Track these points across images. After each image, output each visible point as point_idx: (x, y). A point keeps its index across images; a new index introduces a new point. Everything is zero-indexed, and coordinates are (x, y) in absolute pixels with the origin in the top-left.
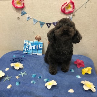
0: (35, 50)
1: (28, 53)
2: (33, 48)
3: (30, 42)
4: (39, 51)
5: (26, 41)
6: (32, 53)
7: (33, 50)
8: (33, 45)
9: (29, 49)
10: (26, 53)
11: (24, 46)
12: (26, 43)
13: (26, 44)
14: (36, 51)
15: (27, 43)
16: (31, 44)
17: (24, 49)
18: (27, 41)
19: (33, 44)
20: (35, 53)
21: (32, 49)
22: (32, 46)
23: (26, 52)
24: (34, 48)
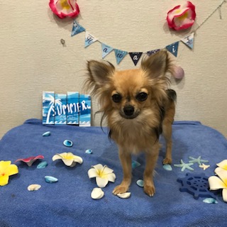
0: (73, 114)
1: (56, 123)
2: (66, 110)
3: (59, 95)
4: (82, 117)
5: (47, 95)
6: (65, 123)
7: (67, 114)
8: (66, 105)
9: (57, 115)
10: (52, 123)
11: (45, 107)
12: (48, 99)
13: (47, 103)
14: (76, 116)
15: (51, 99)
16: (62, 100)
17: (44, 115)
18: (51, 94)
19: (65, 101)
20: (74, 123)
21: (64, 113)
22: (65, 107)
23: (50, 121)
24: (70, 110)
